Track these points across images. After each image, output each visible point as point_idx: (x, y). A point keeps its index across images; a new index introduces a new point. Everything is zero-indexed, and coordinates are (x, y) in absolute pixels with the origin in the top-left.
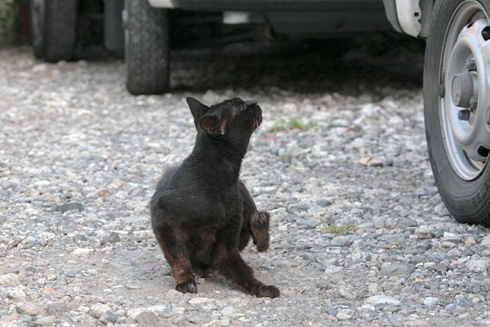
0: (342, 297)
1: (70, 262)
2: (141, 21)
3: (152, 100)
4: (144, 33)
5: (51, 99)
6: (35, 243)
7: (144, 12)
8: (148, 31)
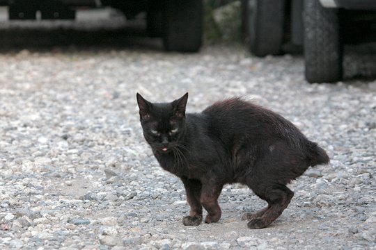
0: (365, 240)
1: (167, 210)
2: (315, 20)
3: (322, 87)
4: (318, 30)
5: (235, 87)
6: (148, 196)
7: (318, 12)
8: (321, 28)
